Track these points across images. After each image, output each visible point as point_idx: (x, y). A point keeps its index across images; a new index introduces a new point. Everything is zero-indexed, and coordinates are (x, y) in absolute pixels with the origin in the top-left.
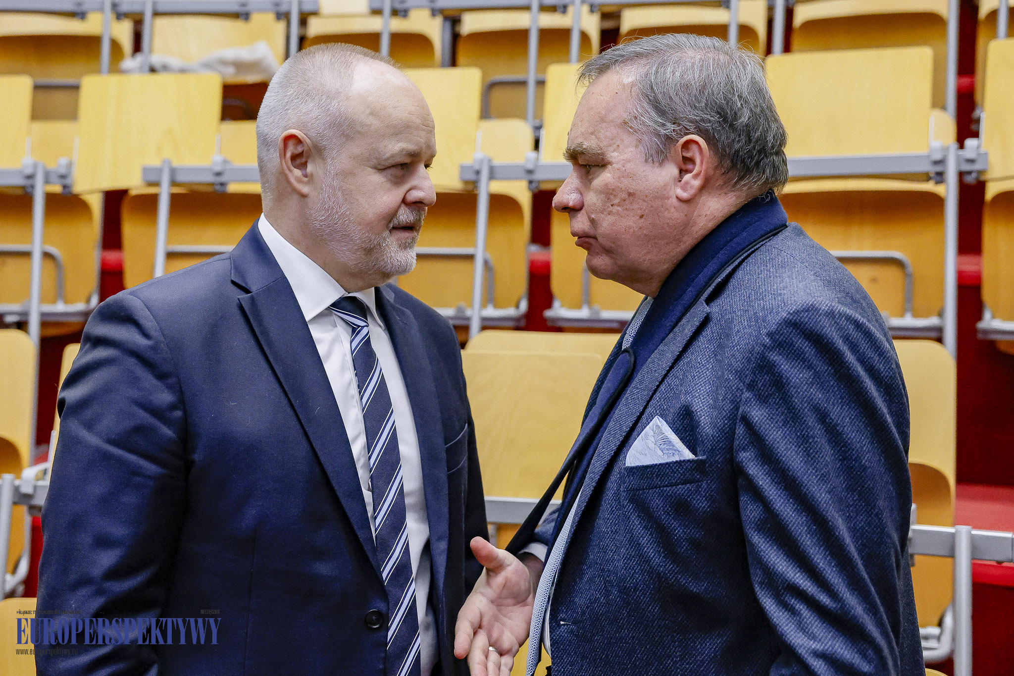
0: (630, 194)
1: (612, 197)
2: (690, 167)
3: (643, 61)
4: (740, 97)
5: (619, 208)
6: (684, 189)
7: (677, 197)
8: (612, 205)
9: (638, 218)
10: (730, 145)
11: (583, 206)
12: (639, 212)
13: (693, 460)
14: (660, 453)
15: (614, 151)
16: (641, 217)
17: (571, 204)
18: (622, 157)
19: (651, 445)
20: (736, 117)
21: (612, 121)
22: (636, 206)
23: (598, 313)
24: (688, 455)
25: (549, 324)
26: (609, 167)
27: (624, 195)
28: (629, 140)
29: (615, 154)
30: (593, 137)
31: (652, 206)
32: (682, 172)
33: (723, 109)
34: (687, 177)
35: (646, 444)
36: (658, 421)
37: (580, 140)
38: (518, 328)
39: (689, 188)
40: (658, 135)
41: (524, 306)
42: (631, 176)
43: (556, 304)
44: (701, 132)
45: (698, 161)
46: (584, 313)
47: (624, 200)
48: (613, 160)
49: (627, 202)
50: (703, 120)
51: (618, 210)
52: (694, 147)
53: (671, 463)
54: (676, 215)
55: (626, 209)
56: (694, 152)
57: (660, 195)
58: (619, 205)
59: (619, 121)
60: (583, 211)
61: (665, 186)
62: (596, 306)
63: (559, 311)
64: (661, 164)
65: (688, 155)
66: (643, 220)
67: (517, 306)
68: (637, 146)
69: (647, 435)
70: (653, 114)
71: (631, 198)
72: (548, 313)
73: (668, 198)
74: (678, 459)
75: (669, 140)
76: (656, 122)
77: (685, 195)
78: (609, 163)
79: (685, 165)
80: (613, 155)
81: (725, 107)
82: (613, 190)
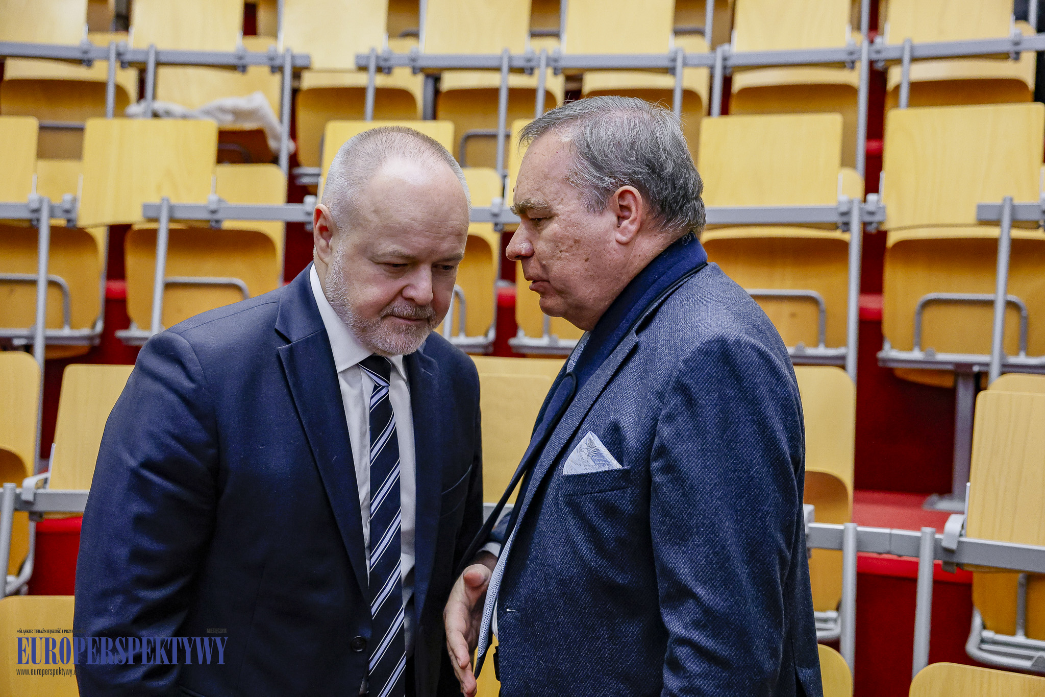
0: (576, 241)
1: (560, 244)
2: (626, 214)
3: (578, 123)
4: (664, 150)
5: (567, 254)
6: (623, 233)
7: (617, 241)
8: (560, 252)
9: (584, 261)
10: (659, 193)
11: (534, 252)
12: (585, 257)
13: (619, 470)
14: (592, 463)
15: (559, 204)
16: (587, 260)
17: (523, 252)
18: (566, 209)
19: (585, 456)
20: (662, 168)
21: (555, 177)
22: (581, 252)
23: (556, 342)
24: (616, 465)
25: (514, 351)
26: (556, 218)
27: (571, 242)
28: (571, 193)
29: (560, 207)
30: (539, 193)
31: (595, 251)
32: (620, 218)
33: (650, 161)
34: (625, 223)
35: (581, 456)
36: (591, 436)
37: (527, 196)
38: (486, 354)
39: (627, 233)
40: (597, 188)
41: (492, 335)
42: (576, 225)
43: (521, 333)
44: (634, 183)
45: (633, 208)
46: (544, 341)
47: (571, 247)
48: (559, 212)
49: (574, 248)
50: (635, 173)
51: (566, 256)
52: (629, 197)
53: (600, 472)
54: (616, 256)
55: (573, 255)
56: (628, 201)
57: (601, 241)
58: (566, 251)
59: (562, 177)
60: (534, 257)
61: (606, 232)
62: (555, 336)
63: (522, 339)
64: (601, 213)
65: (625, 203)
66: (588, 263)
67: (486, 335)
68: (579, 199)
69: (581, 448)
70: (592, 170)
71: (577, 244)
72: (513, 342)
73: (609, 242)
74: (607, 469)
75: (607, 191)
76: (595, 177)
77: (624, 239)
78: (556, 215)
79: (622, 213)
80: (558, 208)
81: (653, 160)
82: (561, 238)
